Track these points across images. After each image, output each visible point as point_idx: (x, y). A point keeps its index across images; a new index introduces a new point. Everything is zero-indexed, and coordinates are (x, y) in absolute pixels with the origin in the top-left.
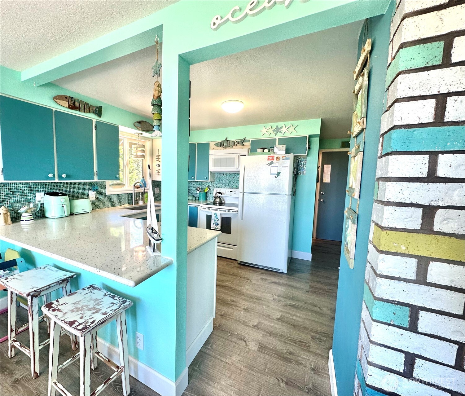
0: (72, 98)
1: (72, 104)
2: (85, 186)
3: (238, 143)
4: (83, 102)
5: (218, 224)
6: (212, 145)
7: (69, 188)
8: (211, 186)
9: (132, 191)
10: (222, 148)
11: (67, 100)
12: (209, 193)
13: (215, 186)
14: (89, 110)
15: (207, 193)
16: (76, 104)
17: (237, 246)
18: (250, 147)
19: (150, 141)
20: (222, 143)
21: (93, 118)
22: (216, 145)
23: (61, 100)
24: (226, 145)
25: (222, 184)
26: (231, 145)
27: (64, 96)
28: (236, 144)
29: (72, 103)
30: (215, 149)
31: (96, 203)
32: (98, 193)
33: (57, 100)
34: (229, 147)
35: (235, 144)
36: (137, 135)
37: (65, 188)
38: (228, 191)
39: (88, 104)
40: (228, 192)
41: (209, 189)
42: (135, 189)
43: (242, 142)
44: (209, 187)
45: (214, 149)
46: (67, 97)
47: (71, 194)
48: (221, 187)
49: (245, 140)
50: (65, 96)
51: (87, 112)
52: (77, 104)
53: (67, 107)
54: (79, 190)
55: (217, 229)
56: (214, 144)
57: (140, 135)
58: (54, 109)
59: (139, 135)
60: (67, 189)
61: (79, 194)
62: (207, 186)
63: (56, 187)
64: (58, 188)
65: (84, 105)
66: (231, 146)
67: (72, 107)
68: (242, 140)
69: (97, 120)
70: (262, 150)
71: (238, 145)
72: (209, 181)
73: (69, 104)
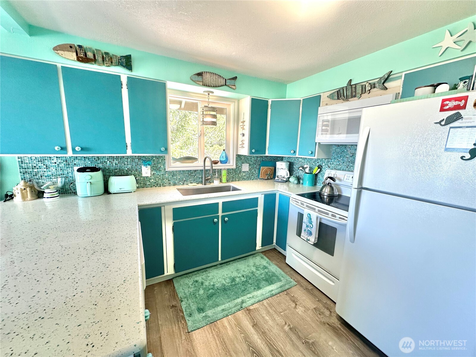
0: (80, 47)
1: (82, 56)
2: (137, 160)
3: (373, 86)
4: (98, 50)
5: (311, 234)
6: (324, 98)
7: (114, 162)
8: (323, 164)
9: (203, 168)
10: (341, 101)
11: (74, 50)
12: (320, 176)
13: (329, 165)
14: (112, 62)
15: (316, 175)
16: (88, 55)
17: (339, 280)
18: (401, 89)
19: (235, 102)
20: (341, 91)
21: (120, 73)
22: (331, 97)
23: (63, 51)
24: (349, 93)
25: (341, 164)
26: (358, 93)
27: (68, 44)
28: (368, 88)
29: (82, 53)
30: (330, 105)
31: (152, 180)
32: (155, 168)
33: (59, 52)
34: (355, 96)
35: (367, 90)
36: (207, 94)
37: (110, 162)
38: (349, 175)
39: (107, 54)
40: (348, 178)
41: (319, 169)
42: (213, 165)
43: (383, 81)
44: (320, 167)
45: (327, 104)
46: (72, 46)
47: (118, 169)
48: (339, 167)
49: (391, 77)
50: (70, 44)
51: (107, 65)
52: (90, 55)
53: (76, 59)
54: (128, 164)
55: (309, 240)
56: (328, 97)
57: (211, 94)
58: (59, 66)
59: (209, 94)
60: (112, 163)
61: (128, 169)
62: (318, 164)
63: (99, 161)
64: (101, 162)
65: (101, 56)
66: (359, 95)
67: (84, 59)
68: (381, 78)
69: (128, 74)
70: (430, 89)
71: (373, 90)
72: (316, 157)
73: (77, 55)
